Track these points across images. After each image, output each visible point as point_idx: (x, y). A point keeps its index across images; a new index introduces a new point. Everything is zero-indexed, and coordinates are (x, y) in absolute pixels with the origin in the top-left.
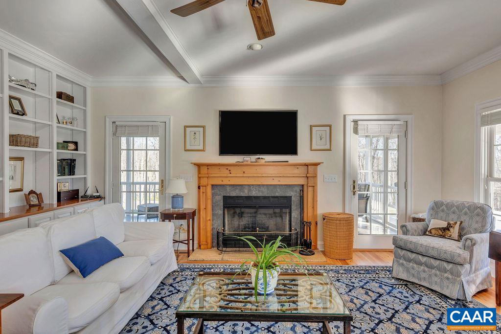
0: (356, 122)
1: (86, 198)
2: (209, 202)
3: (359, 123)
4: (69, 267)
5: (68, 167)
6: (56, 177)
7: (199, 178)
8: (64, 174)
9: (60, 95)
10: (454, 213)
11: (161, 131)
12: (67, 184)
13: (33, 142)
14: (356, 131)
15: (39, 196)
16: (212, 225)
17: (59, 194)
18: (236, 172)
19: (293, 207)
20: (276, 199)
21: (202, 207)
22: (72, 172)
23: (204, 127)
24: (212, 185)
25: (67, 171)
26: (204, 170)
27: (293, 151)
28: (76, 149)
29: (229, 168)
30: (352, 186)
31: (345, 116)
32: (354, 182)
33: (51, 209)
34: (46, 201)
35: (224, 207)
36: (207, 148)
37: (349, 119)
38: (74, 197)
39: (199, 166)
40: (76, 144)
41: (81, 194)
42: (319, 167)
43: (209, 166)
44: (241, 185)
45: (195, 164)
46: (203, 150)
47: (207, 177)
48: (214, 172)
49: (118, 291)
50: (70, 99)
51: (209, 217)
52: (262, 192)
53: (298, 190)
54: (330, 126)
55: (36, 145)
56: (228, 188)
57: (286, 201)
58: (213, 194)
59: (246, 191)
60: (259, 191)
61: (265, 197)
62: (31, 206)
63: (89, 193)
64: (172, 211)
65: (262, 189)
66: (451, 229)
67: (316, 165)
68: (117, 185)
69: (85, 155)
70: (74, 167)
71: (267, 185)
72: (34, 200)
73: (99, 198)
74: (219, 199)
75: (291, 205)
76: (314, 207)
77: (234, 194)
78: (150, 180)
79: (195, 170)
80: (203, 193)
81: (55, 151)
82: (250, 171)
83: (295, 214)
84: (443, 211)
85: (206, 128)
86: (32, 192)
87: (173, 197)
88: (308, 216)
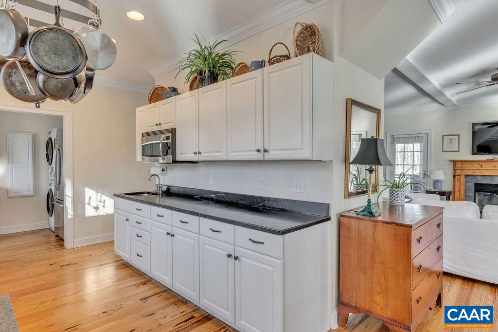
2: (463, 186)
7: (455, 170)
11: (425, 139)
18: (486, 166)
21: (457, 190)
23: (458, 135)
24: (465, 175)
26: (459, 165)
29: (481, 163)
35: (476, 191)
36: (461, 149)
39: (455, 162)
43: (463, 161)
44: (492, 176)
45: (451, 161)
46: (458, 151)
47: (462, 170)
48: (467, 166)
51: (463, 197)
56: (479, 178)
58: (466, 182)
64: (434, 190)
74: (471, 185)
77: (484, 182)
79: (452, 164)
80: (458, 180)
85: (461, 137)
87: (434, 182)
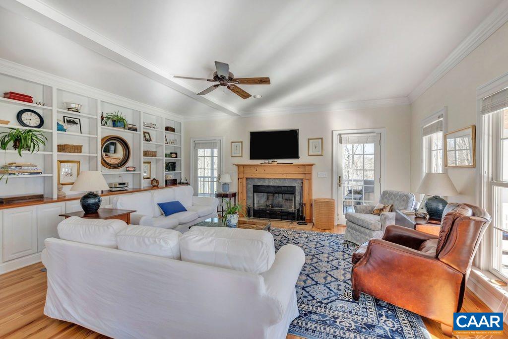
0: (340, 135)
1: (181, 183)
2: (245, 188)
3: (342, 136)
4: (161, 213)
5: (171, 167)
6: (165, 172)
7: (239, 173)
8: (169, 171)
9: (167, 129)
10: (392, 199)
11: (218, 145)
12: (171, 176)
13: (154, 154)
14: (341, 142)
15: (157, 182)
16: (247, 203)
17: (166, 181)
18: (260, 169)
19: (297, 194)
20: (286, 188)
21: (240, 191)
22: (174, 170)
23: (241, 142)
24: (246, 178)
25: (171, 168)
26: (241, 169)
27: (296, 156)
28: (176, 157)
29: (256, 167)
30: (338, 180)
31: (332, 131)
32: (340, 177)
33: (162, 188)
34: (160, 184)
35: (254, 192)
36: (244, 155)
37: (336, 134)
38: (174, 183)
39: (238, 166)
40: (176, 154)
41: (178, 181)
42: (313, 166)
43: (244, 166)
44: (264, 178)
45: (236, 165)
46: (241, 157)
47: (244, 173)
48: (248, 170)
49: (178, 224)
50: (173, 130)
51: (245, 197)
52: (277, 183)
53: (300, 183)
54: (322, 139)
55: (155, 156)
56: (256, 180)
57: (292, 189)
58: (246, 184)
59: (267, 182)
60: (275, 182)
61: (278, 187)
62: (154, 186)
63: (182, 181)
64: (222, 192)
65: (277, 181)
66: (384, 210)
67: (312, 165)
68: (196, 177)
69: (180, 160)
70: (175, 167)
71: (280, 179)
72: (155, 184)
73: (187, 184)
74: (251, 187)
75: (295, 192)
76: (310, 194)
77: (259, 184)
78: (206, 175)
79: (236, 168)
80: (241, 183)
81: (165, 158)
82: (268, 170)
83: (298, 198)
84: (386, 198)
85: (243, 143)
86: (154, 179)
87: (223, 185)
88: (306, 199)
